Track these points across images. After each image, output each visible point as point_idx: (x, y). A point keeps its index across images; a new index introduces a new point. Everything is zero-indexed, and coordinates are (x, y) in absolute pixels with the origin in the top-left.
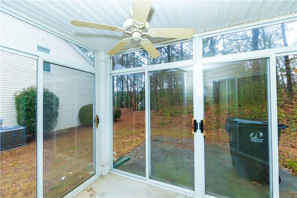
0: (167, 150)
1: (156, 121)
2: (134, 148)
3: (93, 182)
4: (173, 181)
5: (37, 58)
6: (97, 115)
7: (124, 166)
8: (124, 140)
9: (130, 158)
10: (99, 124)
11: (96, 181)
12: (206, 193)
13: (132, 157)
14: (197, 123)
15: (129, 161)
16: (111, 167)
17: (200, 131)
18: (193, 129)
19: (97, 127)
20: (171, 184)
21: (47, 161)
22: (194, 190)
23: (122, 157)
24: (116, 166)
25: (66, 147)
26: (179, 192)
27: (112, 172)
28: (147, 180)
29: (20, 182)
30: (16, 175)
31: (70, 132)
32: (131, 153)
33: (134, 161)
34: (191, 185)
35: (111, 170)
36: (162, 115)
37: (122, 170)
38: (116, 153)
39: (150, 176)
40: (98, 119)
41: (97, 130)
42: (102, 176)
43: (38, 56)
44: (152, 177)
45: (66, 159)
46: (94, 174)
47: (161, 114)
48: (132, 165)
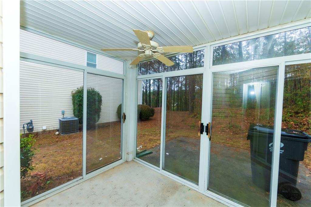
0: (189, 151)
1: (188, 123)
2: (158, 144)
3: (120, 164)
4: (182, 175)
5: (83, 71)
6: (124, 113)
7: (146, 157)
8: (151, 137)
9: (152, 152)
10: (125, 120)
11: (122, 164)
12: (208, 189)
13: (154, 152)
14: (204, 126)
15: (151, 154)
16: (134, 156)
17: (206, 133)
18: (200, 131)
19: (124, 122)
20: (180, 177)
21: (92, 145)
22: (198, 185)
23: (146, 150)
24: (139, 155)
25: (105, 137)
26: (186, 184)
27: (135, 160)
28: (160, 170)
29: (74, 157)
30: (72, 152)
31: (106, 126)
32: (154, 148)
33: (155, 155)
34: (195, 180)
35: (134, 158)
36: (196, 117)
37: (143, 160)
38: (142, 147)
40: (125, 116)
41: (124, 124)
42: (127, 162)
43: (84, 70)
44: (165, 168)
45: (105, 146)
46: (121, 159)
47: (195, 115)
48: (153, 158)
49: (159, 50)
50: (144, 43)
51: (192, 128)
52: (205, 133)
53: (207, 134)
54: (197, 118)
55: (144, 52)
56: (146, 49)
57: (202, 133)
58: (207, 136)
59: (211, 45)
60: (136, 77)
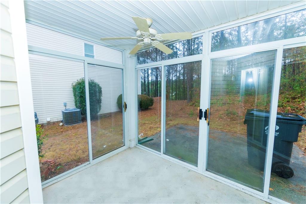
0: (188, 137)
1: (186, 111)
2: (158, 132)
3: (123, 151)
4: (182, 158)
5: (83, 61)
6: (125, 102)
7: (147, 144)
8: (151, 125)
9: (153, 139)
10: (127, 109)
11: (125, 150)
12: (206, 170)
13: (155, 139)
14: (203, 112)
15: (152, 141)
16: (137, 143)
17: (205, 118)
18: (198, 117)
19: (125, 111)
20: (180, 160)
21: (95, 135)
22: (197, 166)
23: (147, 137)
24: (140, 142)
25: (107, 127)
26: (185, 166)
27: (137, 146)
28: (162, 154)
29: (80, 145)
30: (78, 141)
31: (108, 116)
32: (154, 136)
33: (156, 142)
34: (195, 162)
35: (136, 145)
37: (145, 146)
38: (143, 134)
39: (164, 152)
40: (126, 105)
41: (125, 113)
42: (130, 148)
43: (84, 60)
44: (166, 152)
45: (107, 135)
46: (124, 145)
47: (193, 104)
48: (154, 144)
49: (158, 38)
50: (143, 31)
51: (190, 116)
52: (203, 118)
53: (206, 120)
54: (195, 106)
55: (143, 40)
56: (145, 37)
57: (200, 118)
58: (206, 121)
59: (209, 31)
60: (136, 67)
